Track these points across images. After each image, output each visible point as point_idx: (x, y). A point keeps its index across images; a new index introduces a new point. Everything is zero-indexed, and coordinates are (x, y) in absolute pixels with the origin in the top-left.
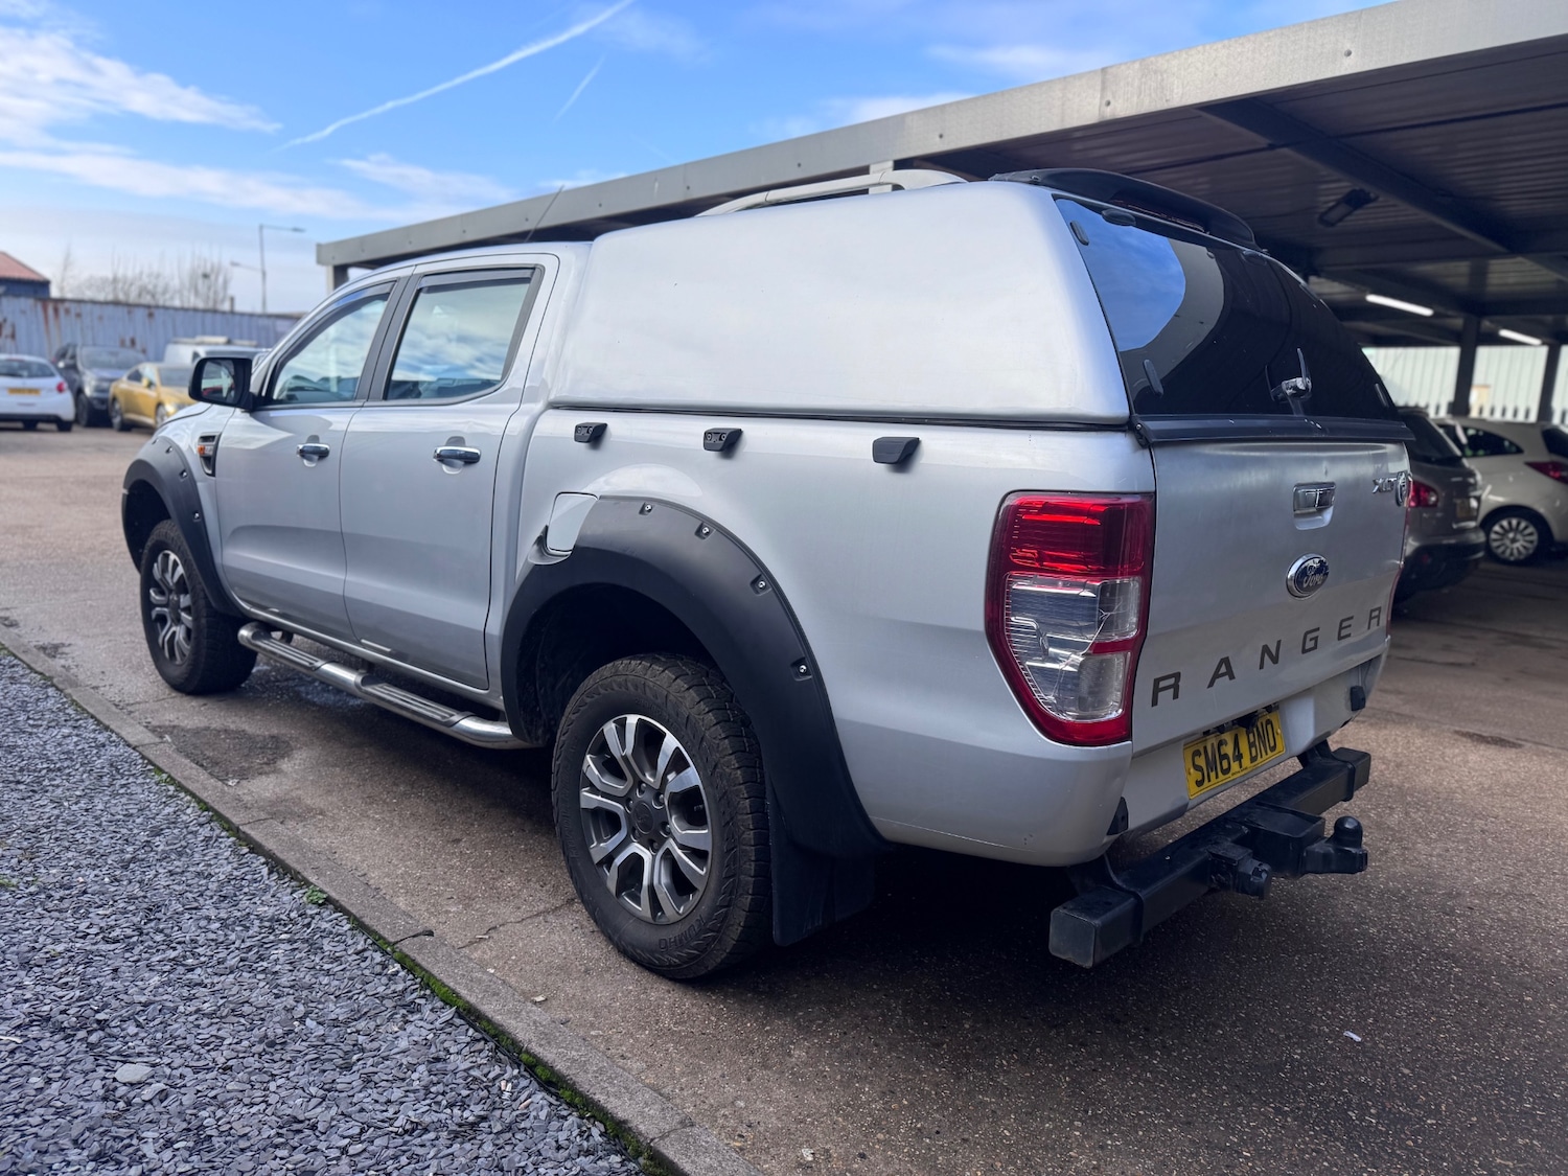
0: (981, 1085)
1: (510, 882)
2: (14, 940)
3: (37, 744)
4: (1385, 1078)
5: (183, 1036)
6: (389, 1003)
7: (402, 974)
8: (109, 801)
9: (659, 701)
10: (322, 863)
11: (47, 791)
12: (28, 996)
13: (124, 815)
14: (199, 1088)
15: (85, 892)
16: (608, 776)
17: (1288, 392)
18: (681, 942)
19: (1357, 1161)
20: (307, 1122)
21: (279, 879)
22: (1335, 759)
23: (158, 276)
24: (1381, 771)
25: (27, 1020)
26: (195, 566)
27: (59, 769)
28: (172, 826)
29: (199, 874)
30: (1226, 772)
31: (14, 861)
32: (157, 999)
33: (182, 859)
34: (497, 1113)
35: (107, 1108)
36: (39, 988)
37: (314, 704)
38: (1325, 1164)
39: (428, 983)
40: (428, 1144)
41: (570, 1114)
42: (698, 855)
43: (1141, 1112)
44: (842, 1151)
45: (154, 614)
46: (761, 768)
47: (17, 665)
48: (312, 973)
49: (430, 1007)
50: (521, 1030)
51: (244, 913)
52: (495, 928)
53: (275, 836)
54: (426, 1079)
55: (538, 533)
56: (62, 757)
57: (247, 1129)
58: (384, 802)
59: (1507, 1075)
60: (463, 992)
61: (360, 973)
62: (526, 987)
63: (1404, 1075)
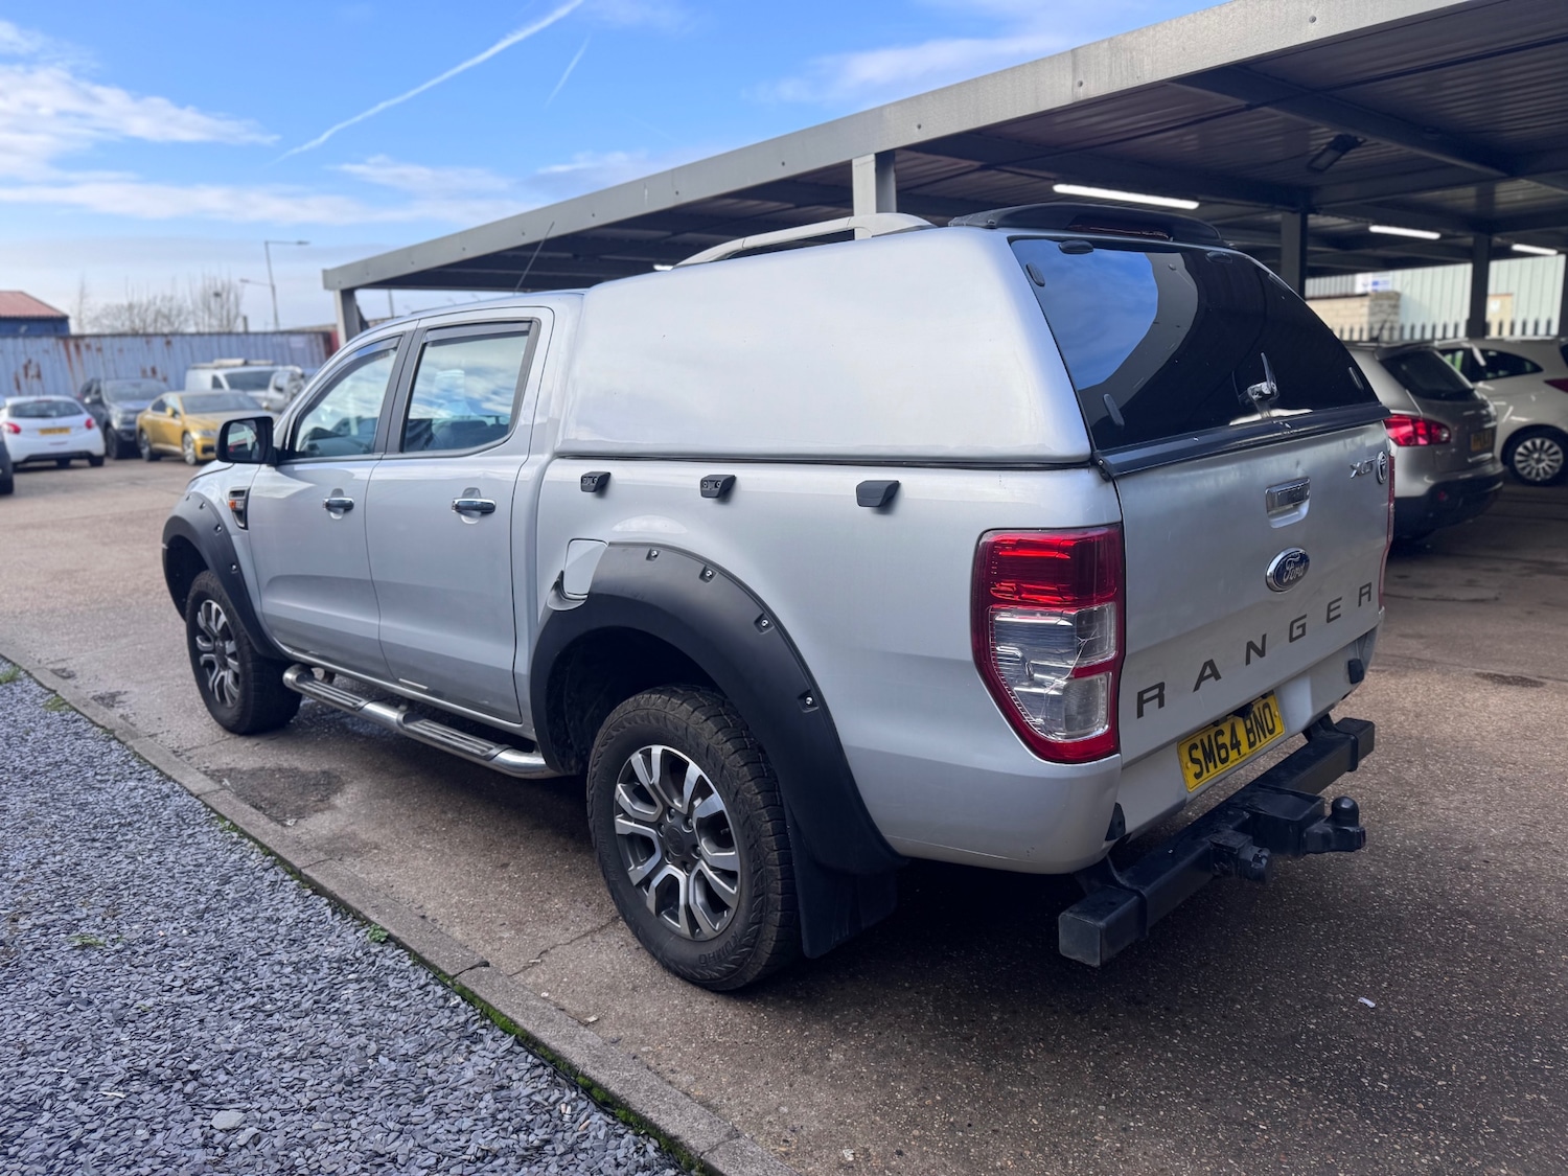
0: (1010, 1075)
1: (557, 903)
2: (107, 998)
3: (107, 799)
4: (1398, 1042)
5: (269, 1081)
6: (453, 1035)
7: (463, 1005)
8: (178, 853)
9: (679, 733)
10: (381, 901)
11: (120, 847)
12: (126, 1052)
13: (195, 866)
14: (288, 1129)
15: (166, 946)
16: (639, 803)
17: (1255, 397)
18: (719, 957)
19: (1369, 1128)
20: (388, 1156)
21: (343, 919)
22: (1337, 731)
23: (171, 299)
24: (1400, 723)
25: (128, 1075)
26: (236, 615)
27: (130, 824)
28: (239, 873)
29: (268, 920)
30: (1224, 761)
31: (99, 919)
32: (242, 1046)
33: (252, 906)
34: (559, 1136)
35: (207, 1155)
36: (135, 1044)
37: (360, 735)
38: (1339, 1132)
39: (487, 1013)
40: (498, 1169)
41: (626, 1132)
42: (729, 875)
43: (1162, 1092)
44: (880, 1149)
45: (202, 660)
46: (779, 791)
47: (80, 720)
48: (380, 1010)
49: (491, 1036)
50: (575, 1055)
51: (313, 955)
52: (546, 951)
53: (336, 876)
54: (493, 1107)
55: (554, 579)
56: (132, 811)
57: (335, 1166)
58: (434, 830)
59: (1518, 1031)
60: (521, 1021)
61: (424, 1007)
62: (579, 1008)
63: (1416, 1038)
